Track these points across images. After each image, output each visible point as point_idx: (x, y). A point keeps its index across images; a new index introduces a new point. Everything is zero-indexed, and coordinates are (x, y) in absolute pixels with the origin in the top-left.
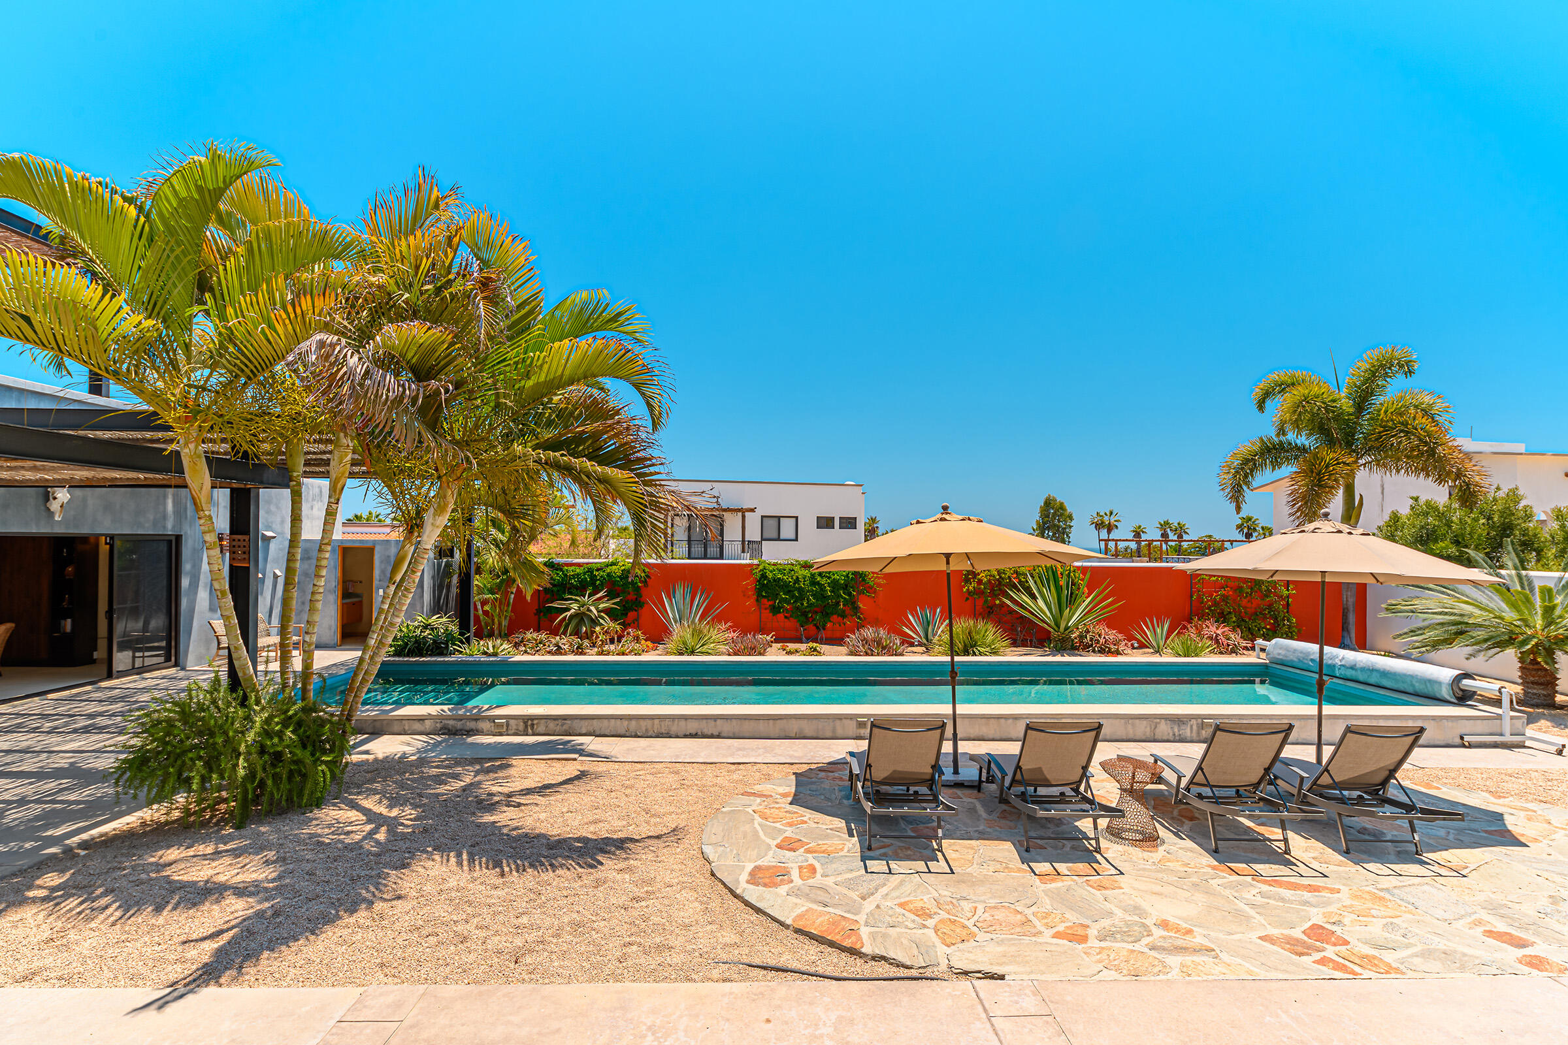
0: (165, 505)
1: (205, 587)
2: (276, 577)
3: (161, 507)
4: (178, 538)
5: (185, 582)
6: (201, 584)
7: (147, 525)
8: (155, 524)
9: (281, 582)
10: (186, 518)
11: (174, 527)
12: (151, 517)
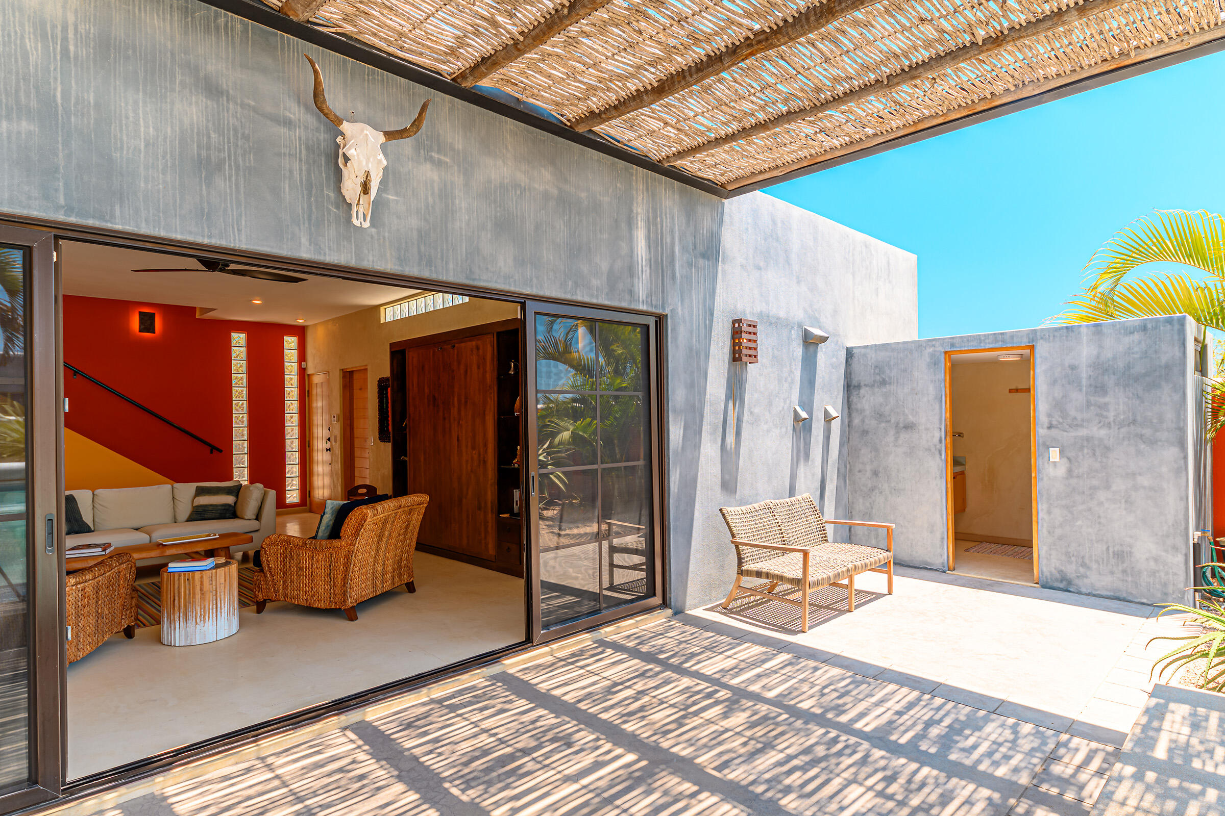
0: (631, 240)
1: (713, 433)
2: (828, 419)
3: (624, 245)
4: (661, 320)
5: (675, 433)
6: (706, 428)
7: (595, 282)
8: (612, 280)
9: (836, 426)
10: (673, 277)
11: (649, 295)
12: (604, 266)
